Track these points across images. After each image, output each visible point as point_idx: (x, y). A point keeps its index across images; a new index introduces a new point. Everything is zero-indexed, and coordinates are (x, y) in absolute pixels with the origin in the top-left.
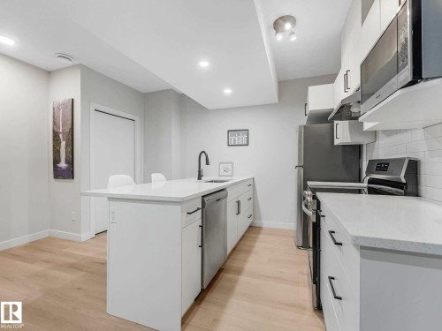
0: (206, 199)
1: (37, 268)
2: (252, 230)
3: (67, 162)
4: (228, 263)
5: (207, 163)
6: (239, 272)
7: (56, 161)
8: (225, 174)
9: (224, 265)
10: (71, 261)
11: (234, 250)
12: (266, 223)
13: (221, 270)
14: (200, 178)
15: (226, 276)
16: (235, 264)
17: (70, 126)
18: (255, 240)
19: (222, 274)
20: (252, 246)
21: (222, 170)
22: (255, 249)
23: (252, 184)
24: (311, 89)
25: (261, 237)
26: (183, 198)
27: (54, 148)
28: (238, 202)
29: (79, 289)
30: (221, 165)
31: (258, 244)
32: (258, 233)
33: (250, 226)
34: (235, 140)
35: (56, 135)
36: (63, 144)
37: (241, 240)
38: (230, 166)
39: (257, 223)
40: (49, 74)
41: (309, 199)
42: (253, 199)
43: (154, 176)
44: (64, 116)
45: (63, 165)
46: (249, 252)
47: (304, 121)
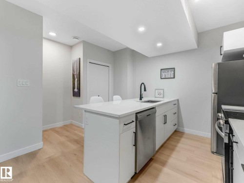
0: (138, 115)
1: (62, 139)
2: (177, 134)
3: (77, 89)
4: (156, 156)
5: (145, 90)
6: (164, 164)
7: (74, 88)
8: (158, 96)
9: (154, 156)
10: (76, 138)
11: (162, 146)
12: (187, 130)
13: (151, 160)
14: (141, 99)
15: (154, 165)
16: (162, 157)
17: (78, 71)
18: (178, 141)
19: (152, 163)
20: (176, 146)
21: (157, 93)
22: (177, 149)
23: (177, 103)
24: (225, 34)
25: (183, 140)
26: (119, 116)
27: (73, 82)
28: (165, 116)
29: (75, 155)
30: (156, 91)
31: (180, 145)
32: (181, 137)
33: (175, 131)
34: (165, 75)
35: (73, 75)
36: (76, 80)
37: (168, 139)
38: (162, 92)
39: (181, 129)
40: (71, 47)
41: (222, 122)
42: (178, 113)
43: (115, 97)
44: (76, 67)
45: (76, 90)
46: (173, 150)
47: (220, 59)
